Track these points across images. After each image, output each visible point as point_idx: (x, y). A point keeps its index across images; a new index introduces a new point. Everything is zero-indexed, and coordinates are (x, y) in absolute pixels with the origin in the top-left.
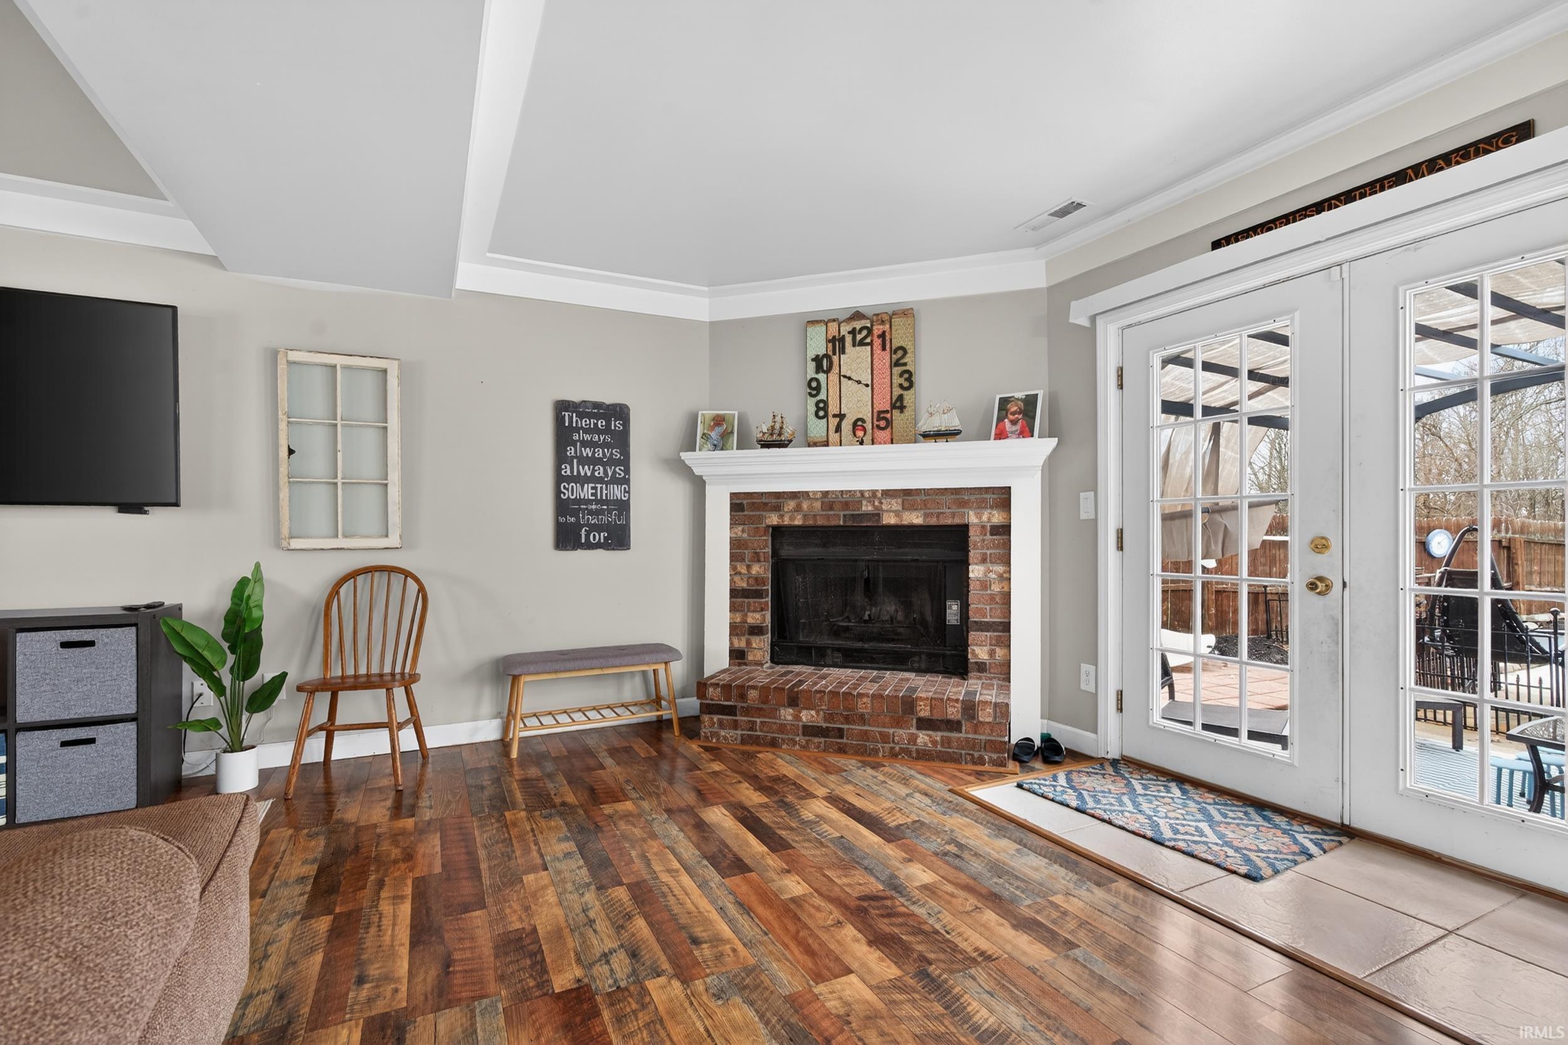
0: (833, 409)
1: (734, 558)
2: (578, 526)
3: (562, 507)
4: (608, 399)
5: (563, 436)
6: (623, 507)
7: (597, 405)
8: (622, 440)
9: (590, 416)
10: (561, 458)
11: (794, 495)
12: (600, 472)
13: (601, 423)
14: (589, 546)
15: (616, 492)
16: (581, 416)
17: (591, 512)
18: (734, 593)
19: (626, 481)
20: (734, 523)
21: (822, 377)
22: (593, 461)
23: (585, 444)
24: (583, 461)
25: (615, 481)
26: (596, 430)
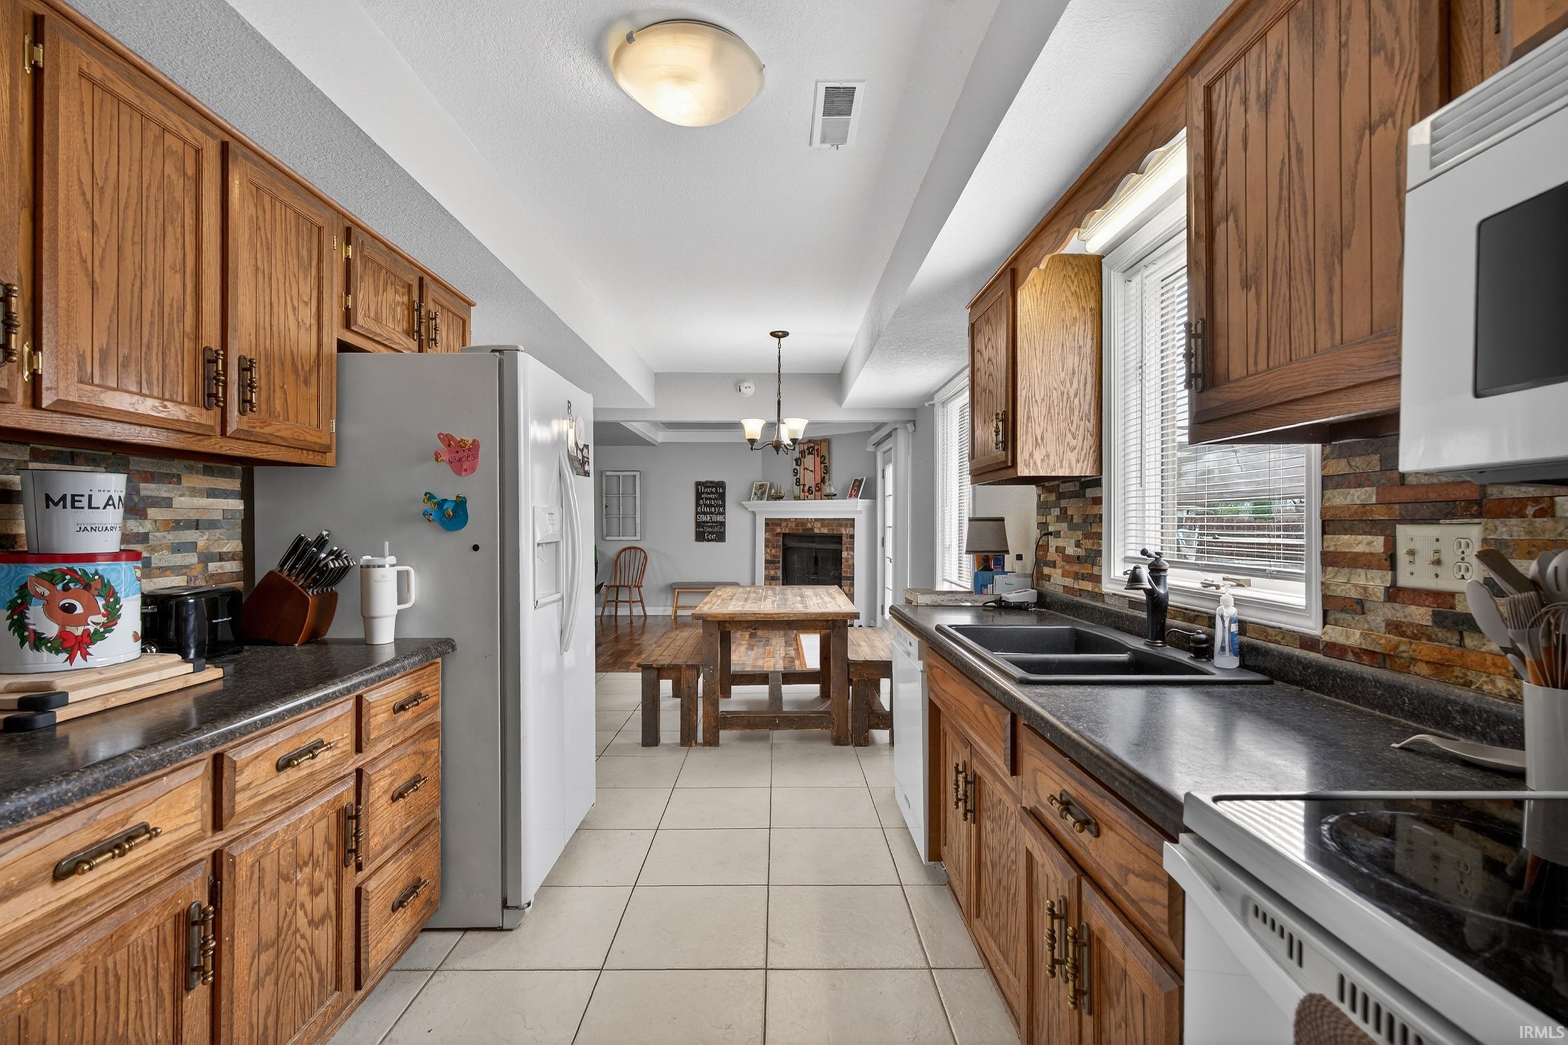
0: (802, 482)
1: (766, 546)
2: (704, 532)
3: (698, 524)
4: (716, 479)
5: (698, 496)
6: (723, 524)
7: (712, 482)
8: (722, 496)
9: (709, 487)
10: (698, 505)
11: (786, 520)
12: (713, 510)
13: (714, 490)
14: (709, 540)
15: (720, 518)
16: (706, 487)
17: (709, 527)
18: (767, 561)
19: (723, 513)
20: (766, 531)
21: (798, 468)
22: (710, 506)
23: (706, 499)
24: (705, 505)
25: (719, 513)
26: (712, 493)
